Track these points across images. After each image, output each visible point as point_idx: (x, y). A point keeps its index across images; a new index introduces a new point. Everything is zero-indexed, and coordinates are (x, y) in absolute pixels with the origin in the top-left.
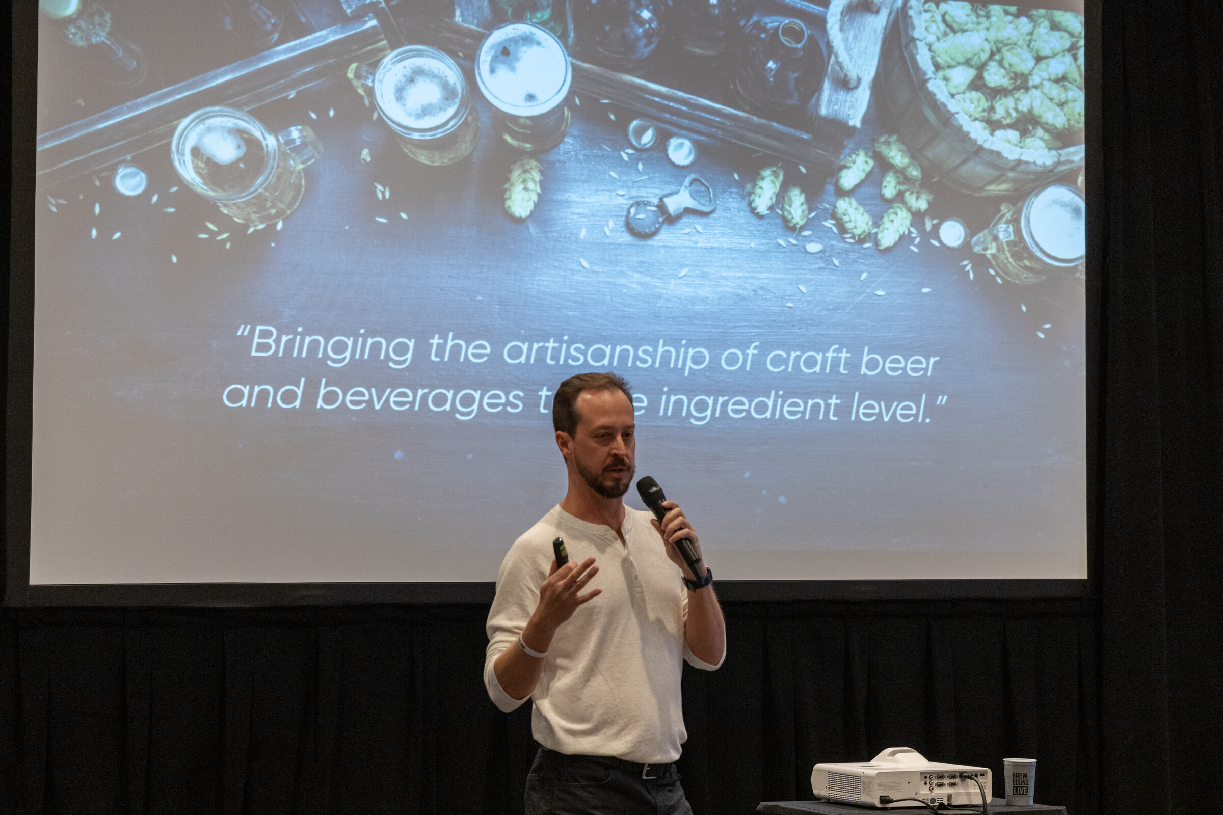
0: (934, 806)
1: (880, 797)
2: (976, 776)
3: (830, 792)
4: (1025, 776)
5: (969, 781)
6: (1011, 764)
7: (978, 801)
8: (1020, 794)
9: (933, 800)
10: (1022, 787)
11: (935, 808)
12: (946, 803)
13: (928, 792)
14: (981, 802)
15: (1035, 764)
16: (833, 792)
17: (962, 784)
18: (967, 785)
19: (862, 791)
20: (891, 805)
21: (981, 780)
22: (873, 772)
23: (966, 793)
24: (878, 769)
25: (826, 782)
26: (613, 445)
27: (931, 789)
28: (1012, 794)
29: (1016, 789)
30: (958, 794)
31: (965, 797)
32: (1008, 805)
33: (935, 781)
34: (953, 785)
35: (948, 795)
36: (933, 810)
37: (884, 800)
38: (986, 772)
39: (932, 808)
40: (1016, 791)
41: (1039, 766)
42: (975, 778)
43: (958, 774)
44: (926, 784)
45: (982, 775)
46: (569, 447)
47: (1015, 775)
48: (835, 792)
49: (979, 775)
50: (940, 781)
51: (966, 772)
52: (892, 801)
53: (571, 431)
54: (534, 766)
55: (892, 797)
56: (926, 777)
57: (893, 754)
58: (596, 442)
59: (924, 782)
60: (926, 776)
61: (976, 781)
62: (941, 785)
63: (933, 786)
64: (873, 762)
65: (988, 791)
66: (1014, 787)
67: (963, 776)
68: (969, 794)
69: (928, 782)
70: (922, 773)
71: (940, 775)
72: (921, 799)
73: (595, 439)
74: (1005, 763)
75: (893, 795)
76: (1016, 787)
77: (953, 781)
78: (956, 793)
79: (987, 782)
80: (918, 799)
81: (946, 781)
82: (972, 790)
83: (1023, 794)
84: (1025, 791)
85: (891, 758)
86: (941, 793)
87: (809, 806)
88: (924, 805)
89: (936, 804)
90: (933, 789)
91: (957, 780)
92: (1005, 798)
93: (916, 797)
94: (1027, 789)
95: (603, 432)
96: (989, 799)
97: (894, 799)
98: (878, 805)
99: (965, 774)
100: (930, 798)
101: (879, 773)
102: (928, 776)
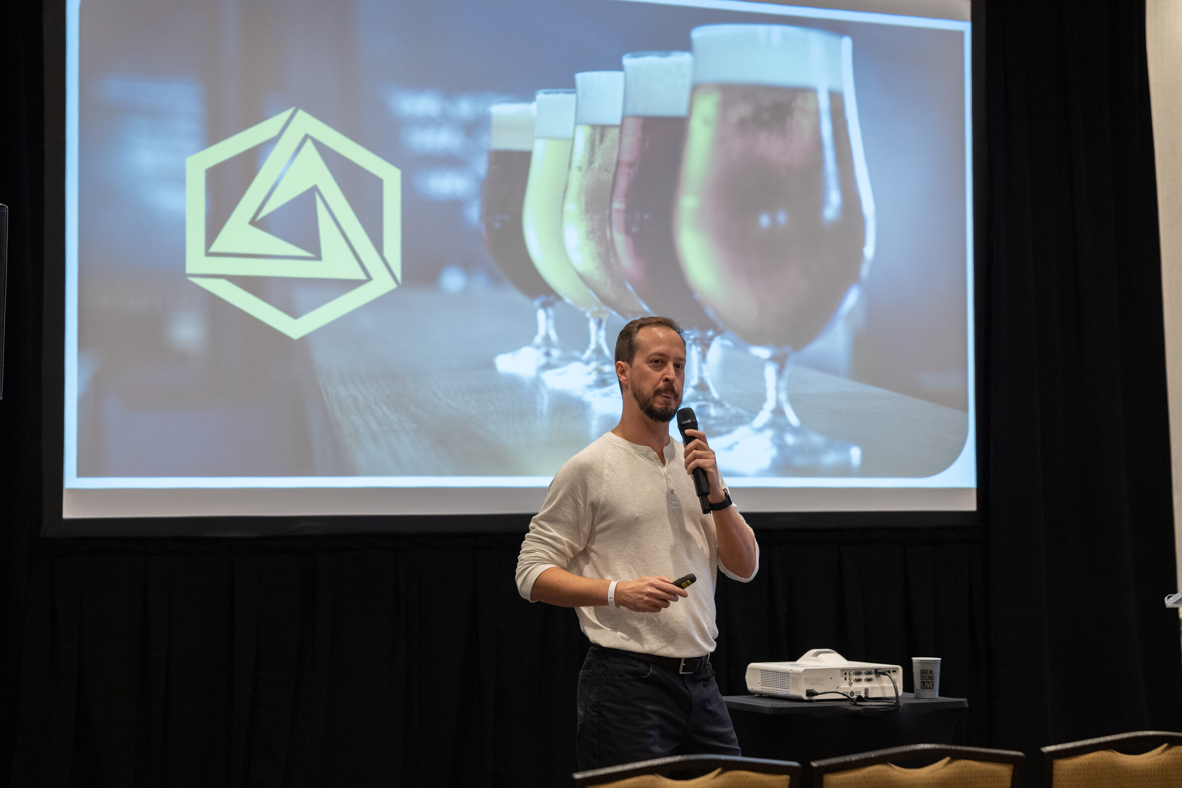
0: (854, 698)
1: (807, 690)
2: (889, 672)
3: (763, 687)
4: (931, 672)
5: (883, 677)
6: (919, 662)
7: (891, 694)
8: (927, 688)
9: (852, 693)
10: (928, 682)
11: (854, 700)
12: (863, 695)
13: (848, 686)
14: (893, 695)
15: (940, 662)
16: (765, 687)
17: (877, 679)
18: (882, 681)
19: (791, 685)
20: (816, 698)
21: (894, 676)
22: (801, 669)
23: (880, 687)
24: (805, 667)
25: (759, 679)
26: (665, 370)
27: (850, 684)
28: (920, 688)
29: (923, 683)
30: (874, 688)
31: (880, 691)
32: (916, 698)
33: (854, 677)
34: (869, 680)
35: (865, 689)
36: (853, 701)
37: (810, 693)
38: (898, 669)
39: (852, 700)
40: (924, 686)
41: (943, 664)
42: (888, 674)
43: (873, 671)
44: (846, 679)
45: (894, 671)
46: (626, 374)
47: (923, 672)
48: (767, 688)
49: (891, 671)
50: (858, 677)
51: (880, 669)
52: (817, 694)
53: (629, 359)
54: (584, 664)
55: (816, 691)
56: (846, 674)
57: (817, 654)
58: (650, 367)
59: (844, 678)
60: (845, 672)
61: (889, 676)
62: (859, 680)
63: (852, 681)
64: (799, 662)
65: (900, 685)
66: (921, 682)
67: (878, 673)
68: (883, 688)
69: (848, 678)
70: (842, 670)
71: (858, 672)
72: (842, 692)
73: (650, 364)
74: (914, 661)
75: (817, 689)
76: (924, 682)
77: (869, 677)
78: (872, 687)
79: (899, 677)
80: (840, 692)
81: (863, 677)
82: (885, 685)
83: (930, 688)
84: (931, 685)
85: (814, 658)
86: (859, 688)
87: (745, 699)
88: (845, 697)
89: (855, 697)
90: (852, 683)
91: (873, 676)
92: (913, 693)
93: (838, 690)
94: (933, 684)
95: (657, 357)
96: (900, 692)
97: (819, 692)
98: (805, 697)
99: (880, 671)
100: (850, 692)
101: (805, 671)
102: (848, 673)
